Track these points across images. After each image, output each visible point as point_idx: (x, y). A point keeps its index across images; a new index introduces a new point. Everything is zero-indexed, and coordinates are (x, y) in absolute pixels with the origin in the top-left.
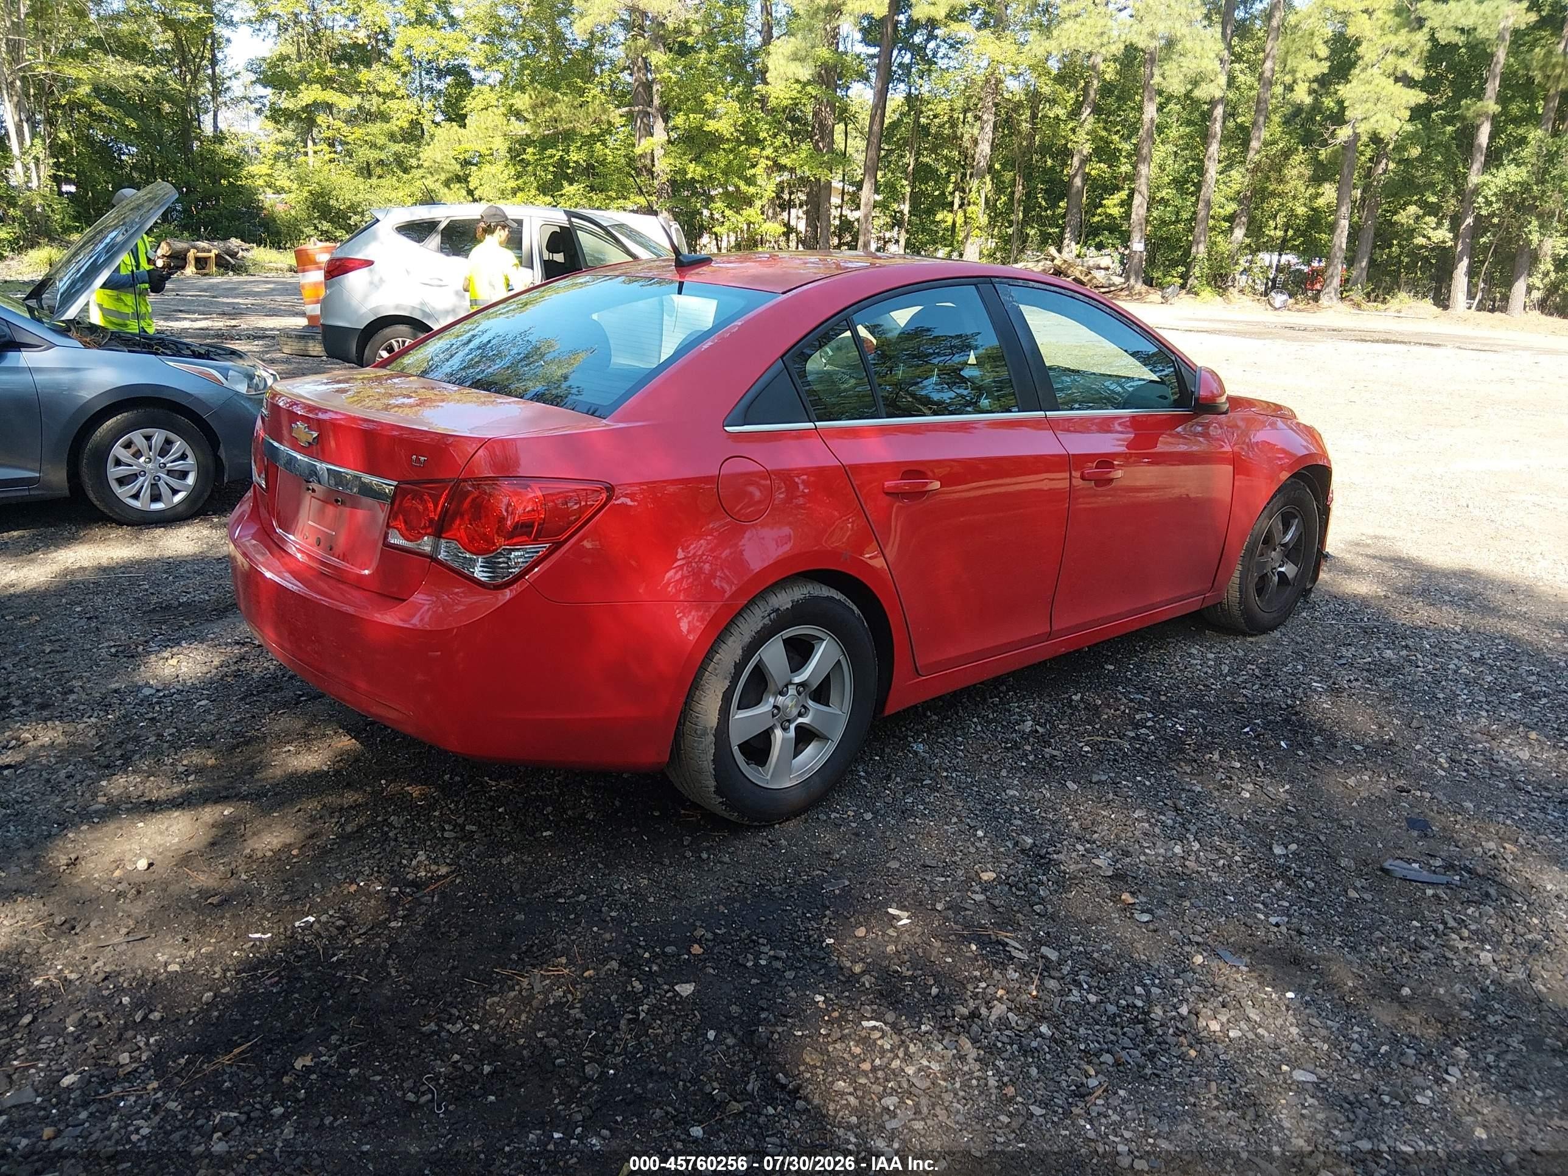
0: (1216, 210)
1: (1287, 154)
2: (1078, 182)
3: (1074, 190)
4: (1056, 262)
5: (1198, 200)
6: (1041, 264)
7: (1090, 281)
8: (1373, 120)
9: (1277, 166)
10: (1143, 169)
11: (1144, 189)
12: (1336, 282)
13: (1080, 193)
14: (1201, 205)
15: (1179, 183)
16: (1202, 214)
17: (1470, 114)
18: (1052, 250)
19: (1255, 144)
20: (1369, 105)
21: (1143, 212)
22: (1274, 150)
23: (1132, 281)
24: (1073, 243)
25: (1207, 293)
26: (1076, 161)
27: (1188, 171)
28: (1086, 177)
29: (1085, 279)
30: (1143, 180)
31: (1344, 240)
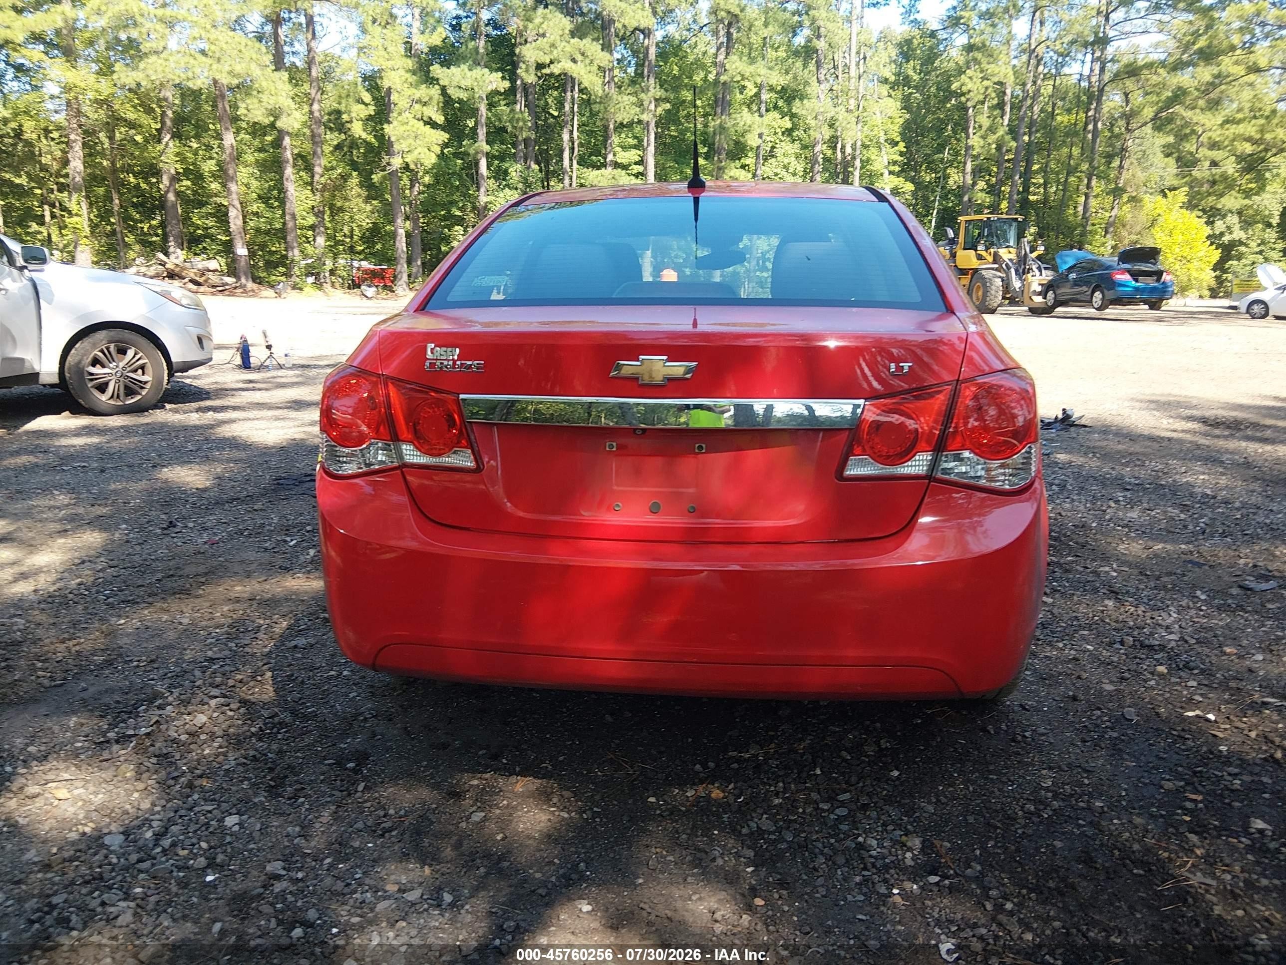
0: (300, 221)
1: (344, 178)
2: (171, 197)
3: (169, 204)
4: (167, 266)
5: (284, 213)
6: (152, 268)
7: (206, 281)
8: (416, 152)
9: (339, 185)
10: (233, 187)
11: (237, 203)
12: (405, 277)
13: (174, 206)
14: (288, 218)
15: (264, 198)
16: (290, 225)
17: (472, 151)
18: (161, 256)
19: (318, 170)
20: (411, 141)
21: (240, 222)
22: (335, 174)
23: (243, 280)
24: (178, 250)
25: (309, 290)
26: (166, 180)
27: (270, 189)
28: (178, 194)
29: (201, 280)
30: (234, 196)
31: (404, 245)
